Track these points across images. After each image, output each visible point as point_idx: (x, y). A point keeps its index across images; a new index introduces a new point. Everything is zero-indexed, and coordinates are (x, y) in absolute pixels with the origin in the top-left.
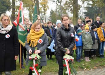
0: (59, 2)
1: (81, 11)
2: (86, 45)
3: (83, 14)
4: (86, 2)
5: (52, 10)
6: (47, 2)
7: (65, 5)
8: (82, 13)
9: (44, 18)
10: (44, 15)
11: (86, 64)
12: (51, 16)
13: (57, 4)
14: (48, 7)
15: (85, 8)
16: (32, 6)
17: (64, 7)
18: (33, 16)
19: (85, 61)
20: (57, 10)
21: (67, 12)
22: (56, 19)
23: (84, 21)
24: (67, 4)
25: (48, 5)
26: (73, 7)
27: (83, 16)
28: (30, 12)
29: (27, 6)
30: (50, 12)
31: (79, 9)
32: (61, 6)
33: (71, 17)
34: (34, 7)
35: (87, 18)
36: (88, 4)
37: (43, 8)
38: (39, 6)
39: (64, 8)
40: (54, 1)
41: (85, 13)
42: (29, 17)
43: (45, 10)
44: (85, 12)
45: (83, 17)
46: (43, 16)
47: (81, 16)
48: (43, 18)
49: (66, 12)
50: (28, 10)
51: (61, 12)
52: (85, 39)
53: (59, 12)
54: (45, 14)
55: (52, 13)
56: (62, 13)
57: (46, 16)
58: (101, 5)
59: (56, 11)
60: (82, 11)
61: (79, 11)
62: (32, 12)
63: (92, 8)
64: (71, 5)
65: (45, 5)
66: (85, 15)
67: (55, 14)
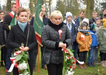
1: (97, 2)
2: (104, 46)
3: (100, 5)
8: (98, 4)
9: (49, 10)
10: (48, 5)
11: (103, 70)
12: (58, 7)
18: (34, 6)
19: (101, 66)
22: (64, 11)
23: (101, 15)
27: (100, 8)
30: (57, 2)
33: (84, 9)
35: (105, 10)
41: (102, 4)
42: (29, 7)
44: (102, 2)
45: (100, 10)
46: (47, 7)
47: (97, 8)
48: (47, 9)
49: (78, 3)
51: (71, 2)
52: (102, 37)
53: (68, 2)
54: (50, 4)
55: (59, 3)
56: (72, 4)
57: (51, 7)
59: (65, 1)
62: (34, 1)
66: (102, 7)
67: (63, 5)
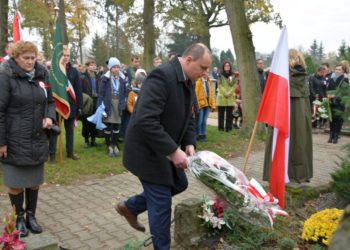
0: (112, 19)
1: (161, 42)
3: (166, 48)
4: (171, 22)
5: (97, 37)
6: (85, 18)
7: (126, 25)
8: (163, 46)
9: (79, 54)
10: (78, 46)
12: (95, 50)
13: (109, 24)
14: (87, 29)
15: (170, 34)
16: (51, 24)
17: (123, 30)
18: (52, 47)
20: (108, 36)
21: (131, 41)
22: (106, 55)
24: (130, 25)
25: (88, 24)
26: (143, 32)
27: (166, 52)
28: (45, 38)
29: (37, 26)
30: (93, 41)
31: (157, 37)
32: (118, 29)
33: (140, 53)
34: (55, 28)
36: (176, 27)
37: (75, 31)
38: (66, 26)
39: (123, 33)
40: (102, 17)
41: (169, 46)
43: (82, 37)
44: (169, 43)
45: (167, 55)
46: (76, 49)
47: (161, 52)
48: (76, 53)
49: (128, 43)
50: (41, 33)
51: (117, 41)
53: (113, 42)
54: (80, 45)
55: (97, 42)
56: (119, 44)
57: (82, 49)
58: (202, 30)
59: (106, 40)
60: (164, 42)
61: (157, 41)
62: (51, 39)
63: (184, 35)
64: (139, 28)
65: (80, 23)
67: (103, 47)
